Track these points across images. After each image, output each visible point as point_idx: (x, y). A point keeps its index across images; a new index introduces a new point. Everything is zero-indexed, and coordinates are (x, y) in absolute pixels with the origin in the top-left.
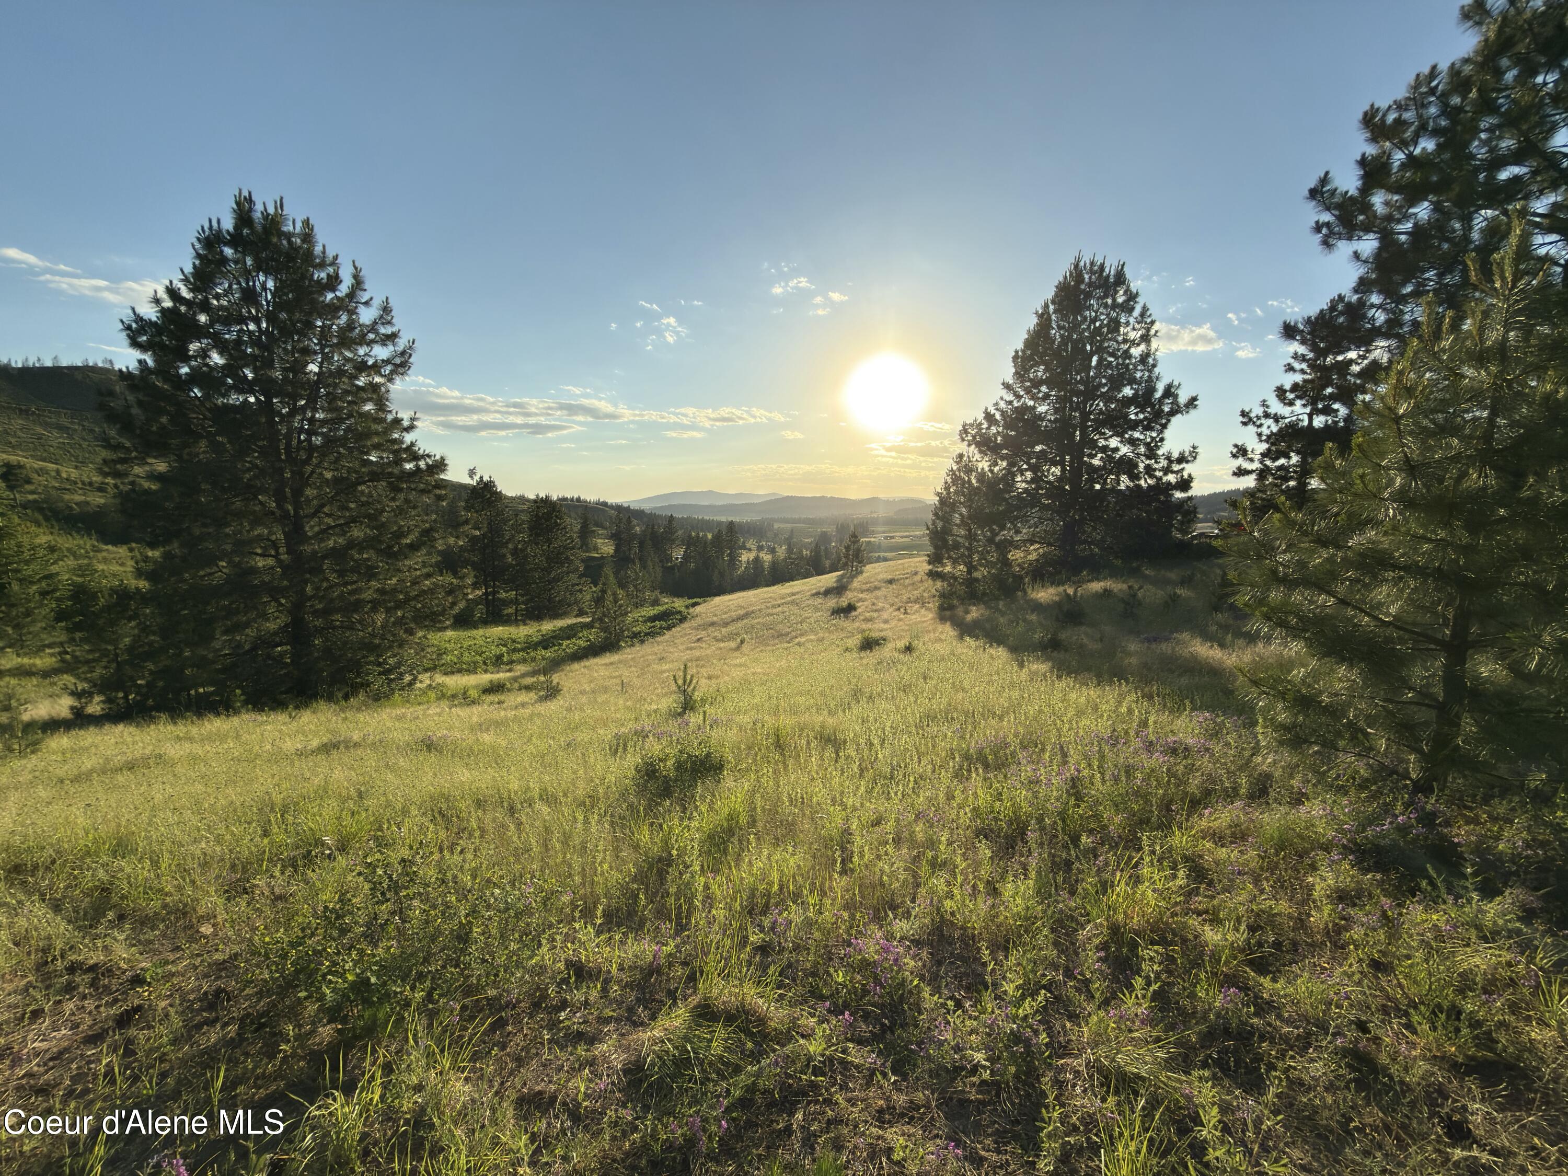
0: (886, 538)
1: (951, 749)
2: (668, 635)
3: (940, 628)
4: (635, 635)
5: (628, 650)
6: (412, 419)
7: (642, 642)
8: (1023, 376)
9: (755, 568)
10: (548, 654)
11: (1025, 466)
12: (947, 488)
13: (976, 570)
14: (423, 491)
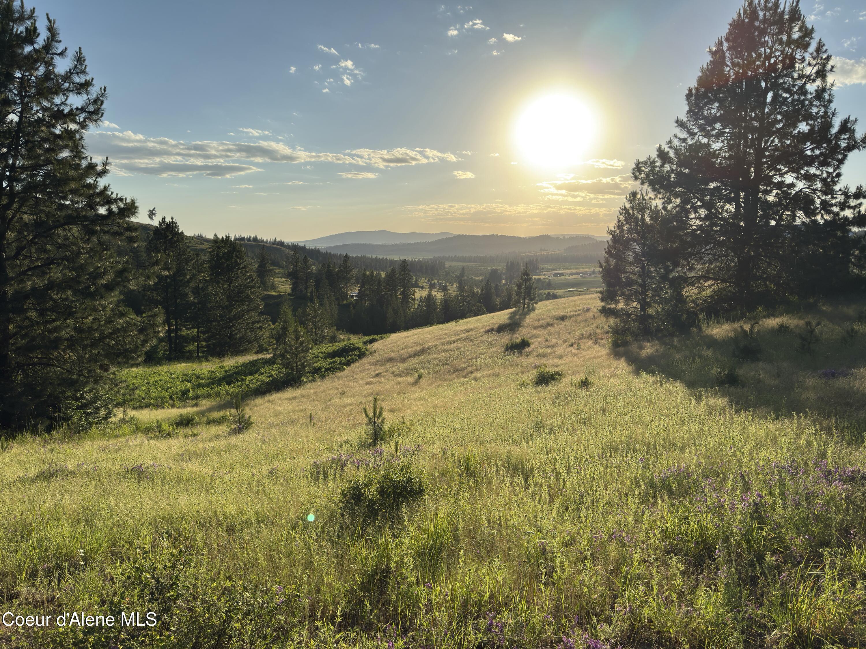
0: (555, 275)
1: (636, 478)
2: (348, 370)
3: (615, 363)
4: (316, 371)
5: (309, 385)
6: (105, 164)
7: (323, 377)
8: (697, 114)
9: (428, 306)
10: (232, 389)
11: (699, 203)
12: (620, 226)
13: (650, 306)
14: (116, 234)
